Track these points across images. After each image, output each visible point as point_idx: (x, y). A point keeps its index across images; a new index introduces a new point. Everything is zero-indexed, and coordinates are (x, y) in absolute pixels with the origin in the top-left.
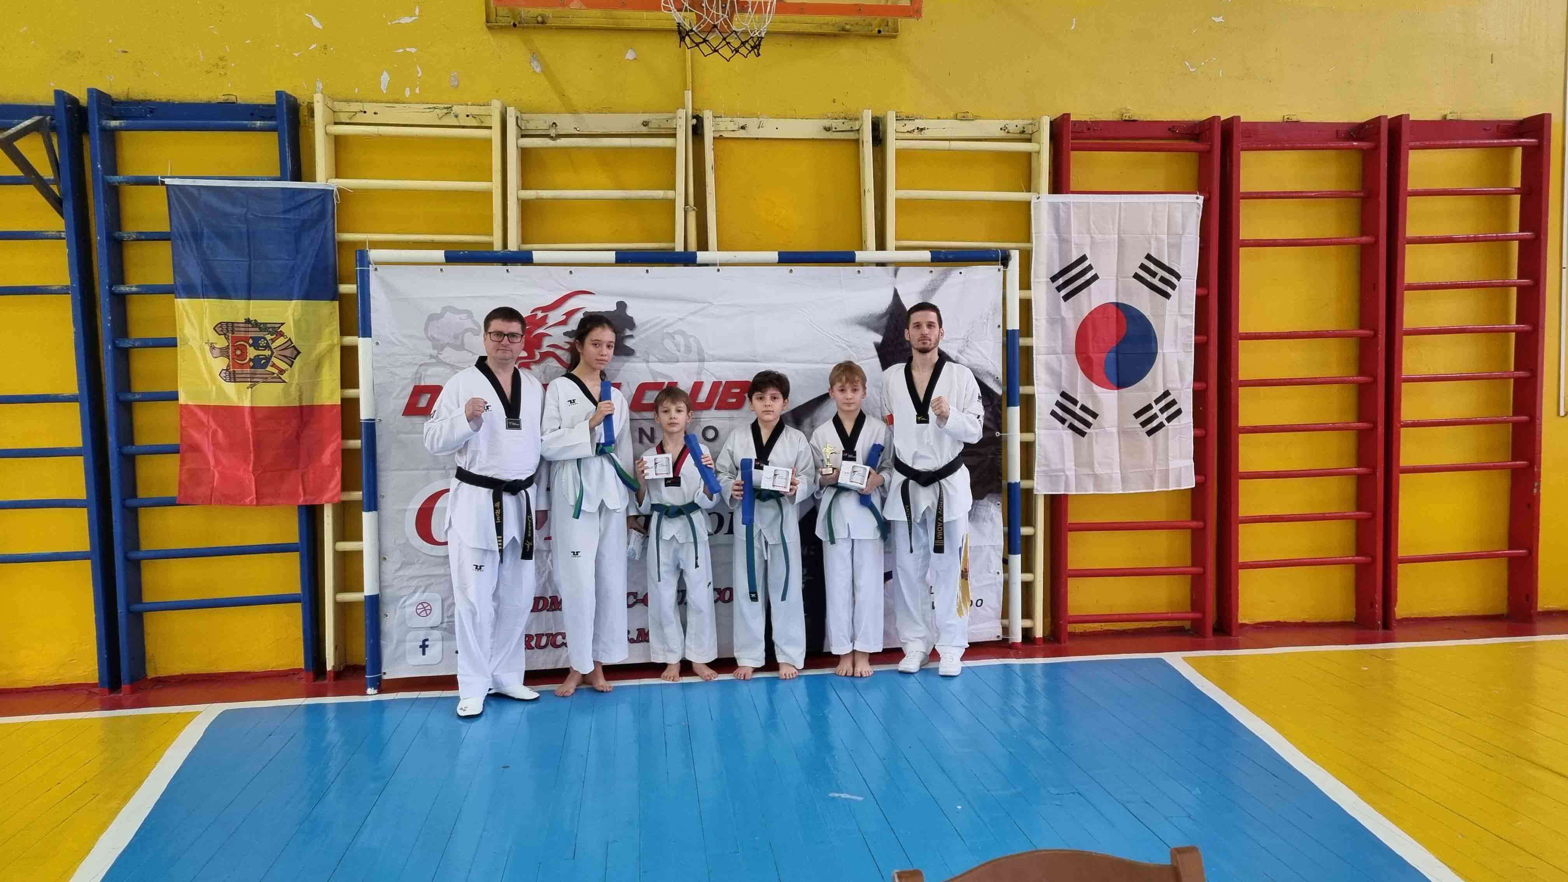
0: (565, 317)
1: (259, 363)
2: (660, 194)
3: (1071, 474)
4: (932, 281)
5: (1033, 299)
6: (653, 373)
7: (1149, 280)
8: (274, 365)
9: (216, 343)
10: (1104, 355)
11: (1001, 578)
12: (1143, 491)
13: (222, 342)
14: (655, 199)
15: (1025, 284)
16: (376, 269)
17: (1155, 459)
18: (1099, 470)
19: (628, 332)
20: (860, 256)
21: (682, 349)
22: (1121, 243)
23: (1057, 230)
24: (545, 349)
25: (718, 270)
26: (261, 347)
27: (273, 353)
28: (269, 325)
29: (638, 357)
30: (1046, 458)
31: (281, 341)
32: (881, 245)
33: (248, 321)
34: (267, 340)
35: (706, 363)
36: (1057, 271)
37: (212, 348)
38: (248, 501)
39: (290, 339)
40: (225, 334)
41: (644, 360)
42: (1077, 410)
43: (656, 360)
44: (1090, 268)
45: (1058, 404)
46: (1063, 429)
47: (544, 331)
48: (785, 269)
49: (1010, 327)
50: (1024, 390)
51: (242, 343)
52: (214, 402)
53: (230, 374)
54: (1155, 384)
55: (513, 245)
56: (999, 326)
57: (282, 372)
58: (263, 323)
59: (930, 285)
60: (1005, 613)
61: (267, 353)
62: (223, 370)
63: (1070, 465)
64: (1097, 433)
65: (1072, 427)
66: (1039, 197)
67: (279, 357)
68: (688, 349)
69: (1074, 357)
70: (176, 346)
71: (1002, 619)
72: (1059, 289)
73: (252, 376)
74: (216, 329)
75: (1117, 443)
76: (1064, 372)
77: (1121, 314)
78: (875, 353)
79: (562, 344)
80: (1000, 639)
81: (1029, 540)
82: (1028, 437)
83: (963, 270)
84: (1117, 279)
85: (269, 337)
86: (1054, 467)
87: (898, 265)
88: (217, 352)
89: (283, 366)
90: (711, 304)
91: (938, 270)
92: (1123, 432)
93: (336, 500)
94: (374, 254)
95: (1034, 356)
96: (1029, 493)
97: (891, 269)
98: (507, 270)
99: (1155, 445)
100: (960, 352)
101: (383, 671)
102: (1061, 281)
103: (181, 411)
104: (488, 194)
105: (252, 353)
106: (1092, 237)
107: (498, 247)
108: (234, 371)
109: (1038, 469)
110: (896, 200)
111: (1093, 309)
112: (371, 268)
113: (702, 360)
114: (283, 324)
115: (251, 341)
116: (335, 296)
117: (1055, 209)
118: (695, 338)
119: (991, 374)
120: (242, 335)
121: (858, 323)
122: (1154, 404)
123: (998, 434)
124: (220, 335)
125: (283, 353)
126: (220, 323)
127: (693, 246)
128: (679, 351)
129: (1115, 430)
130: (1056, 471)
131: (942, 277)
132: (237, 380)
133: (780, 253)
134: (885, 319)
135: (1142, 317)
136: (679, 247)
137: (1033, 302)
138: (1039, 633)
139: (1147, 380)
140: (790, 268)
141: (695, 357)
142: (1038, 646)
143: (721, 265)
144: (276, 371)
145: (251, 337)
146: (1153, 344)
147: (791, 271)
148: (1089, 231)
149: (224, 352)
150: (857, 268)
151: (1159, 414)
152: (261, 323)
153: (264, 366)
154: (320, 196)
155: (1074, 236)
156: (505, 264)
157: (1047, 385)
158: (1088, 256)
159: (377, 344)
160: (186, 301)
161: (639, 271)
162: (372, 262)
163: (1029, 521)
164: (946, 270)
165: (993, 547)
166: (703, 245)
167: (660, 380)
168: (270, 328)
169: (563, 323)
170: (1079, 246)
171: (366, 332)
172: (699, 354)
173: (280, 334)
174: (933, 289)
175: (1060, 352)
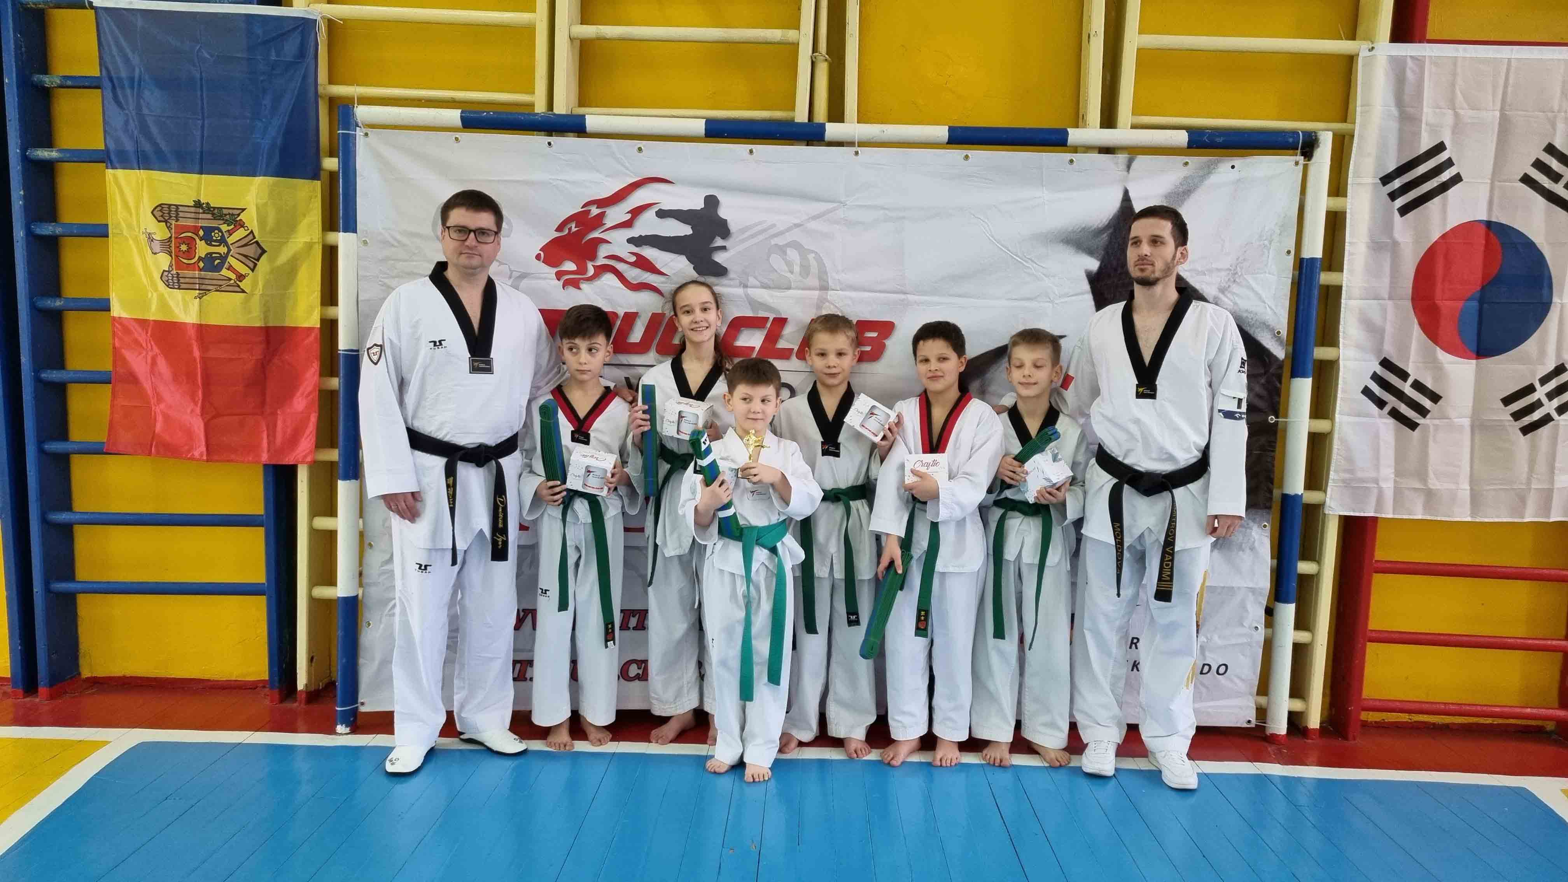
0: (629, 216)
1: (213, 263)
2: (776, 34)
3: (1388, 486)
4: (1186, 178)
5: (1348, 211)
6: (753, 303)
7: (1546, 185)
8: (230, 268)
9: (155, 233)
10: (1460, 304)
11: (1260, 635)
12: (1505, 520)
13: (160, 232)
14: (770, 43)
15: (1338, 188)
16: (366, 135)
17: (1531, 469)
18: (1434, 483)
19: (719, 242)
20: (1075, 136)
21: (797, 269)
22: (1505, 126)
23: (1400, 102)
24: (600, 261)
25: (857, 153)
26: (216, 241)
27: (229, 250)
28: (225, 211)
29: (730, 279)
30: (1350, 460)
31: (240, 233)
32: (1109, 120)
33: (198, 204)
34: (222, 232)
35: (830, 292)
36: (1392, 167)
37: (151, 239)
38: (196, 454)
39: (252, 232)
40: (166, 222)
41: (741, 283)
42: (1407, 388)
43: (758, 283)
44: (1449, 163)
45: (1375, 377)
46: (1380, 416)
47: (602, 236)
48: (956, 154)
49: (1306, 254)
50: (1321, 353)
51: (190, 234)
52: (153, 314)
53: (173, 277)
54: (1542, 352)
55: (561, 108)
56: (1289, 252)
57: (241, 277)
58: (218, 208)
59: (1181, 184)
60: (1264, 687)
61: (223, 250)
62: (164, 271)
63: (1387, 471)
64: (1436, 426)
65: (1395, 414)
66: (1373, 48)
67: (237, 256)
68: (805, 270)
69: (1408, 304)
70: (107, 236)
71: (1258, 694)
72: (1393, 196)
73: (201, 281)
74: (154, 213)
75: (1467, 443)
76: (1389, 329)
77: (1494, 239)
78: (1086, 286)
79: (623, 254)
80: (1253, 725)
81: (1308, 583)
82: (1322, 426)
83: (1238, 162)
84: (1492, 183)
85: (224, 228)
86: (1360, 474)
87: (1134, 151)
88: (157, 247)
89: (243, 269)
90: (844, 204)
91: (1196, 161)
92: (1479, 426)
93: (309, 459)
94: (362, 112)
95: (1343, 301)
96: (1314, 512)
97: (1122, 158)
98: (549, 144)
99: (1534, 448)
100: (1222, 290)
101: (360, 700)
102: (1397, 184)
103: (113, 325)
104: (529, 30)
105: (202, 249)
106: (1456, 115)
107: (540, 108)
108: (177, 273)
109: (1334, 475)
110: (1139, 50)
111: (1448, 229)
112: (359, 133)
113: (824, 288)
114: (243, 210)
115: (201, 233)
116: (315, 173)
117: (1398, 67)
118: (816, 253)
119: (1269, 326)
120: (190, 223)
121: (1062, 241)
122: (1537, 385)
123: (1272, 419)
124: (159, 221)
125: (243, 250)
126: (160, 205)
127: (821, 115)
128: (792, 272)
129: (1466, 422)
130: (1362, 480)
131: (1201, 173)
132: (183, 286)
133: (951, 129)
134: (1106, 234)
135: (1530, 245)
136: (801, 116)
137: (1348, 216)
138: (1314, 721)
139: (1530, 345)
140: (965, 152)
141: (813, 281)
142: (1310, 741)
143: (862, 144)
144: (233, 276)
145: (201, 227)
146: (1545, 291)
147: (967, 157)
148: (1453, 106)
149: (166, 245)
150: (1068, 156)
151: (1545, 400)
152: (214, 208)
153: (218, 268)
154: (298, 27)
155: (1428, 113)
156: (550, 135)
157: (1358, 347)
158: (1447, 144)
159: (365, 243)
160: (120, 173)
161: (740, 149)
162: (360, 125)
163: (1311, 552)
164: (1210, 160)
165: (1253, 590)
166: (837, 114)
167: (762, 314)
168: (226, 215)
169: (628, 224)
170: (1434, 129)
171: (351, 226)
172: (820, 279)
173: (240, 224)
174: (1186, 191)
175: (1387, 296)
